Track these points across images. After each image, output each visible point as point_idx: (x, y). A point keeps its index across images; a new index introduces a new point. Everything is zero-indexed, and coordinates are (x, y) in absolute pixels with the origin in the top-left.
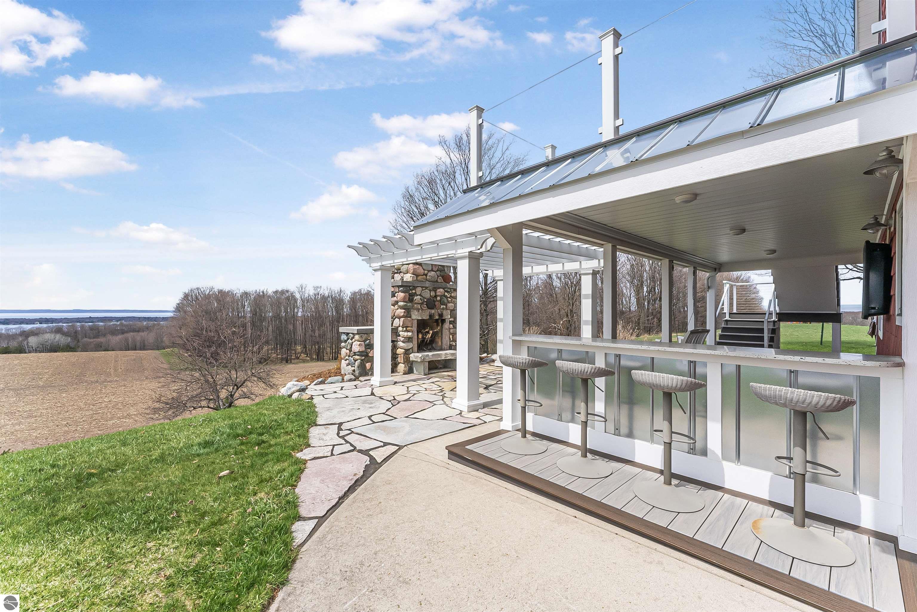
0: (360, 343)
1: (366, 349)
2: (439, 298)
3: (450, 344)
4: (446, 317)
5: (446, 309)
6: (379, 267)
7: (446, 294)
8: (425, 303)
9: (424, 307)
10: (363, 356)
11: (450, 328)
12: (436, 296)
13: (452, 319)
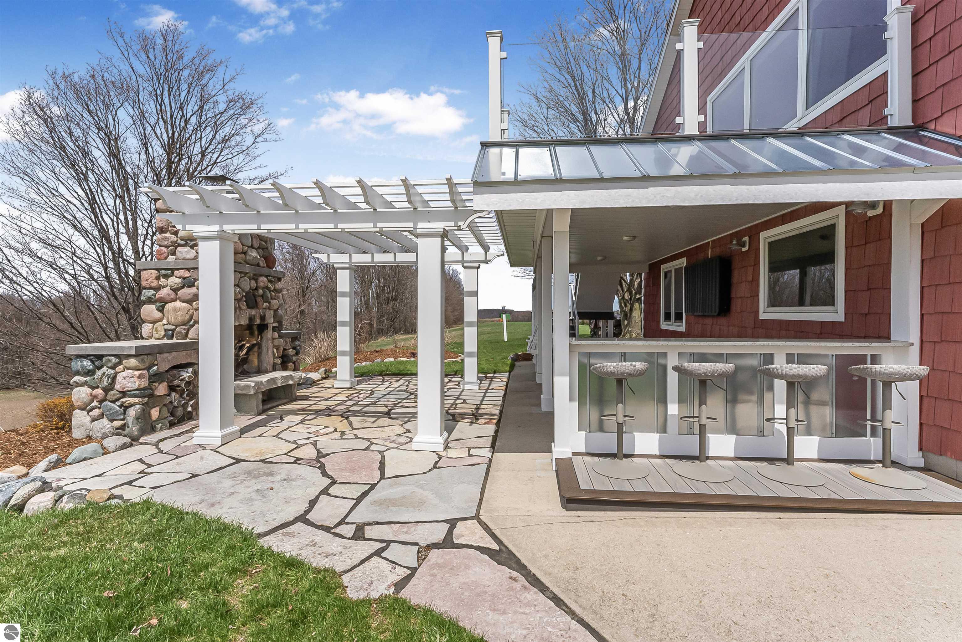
0: (140, 372)
1: (151, 382)
2: (261, 292)
3: (274, 363)
4: (269, 322)
5: (269, 308)
6: (216, 233)
7: (270, 285)
8: (244, 299)
9: (243, 305)
10: (145, 397)
11: (274, 337)
12: (256, 289)
13: (276, 324)
